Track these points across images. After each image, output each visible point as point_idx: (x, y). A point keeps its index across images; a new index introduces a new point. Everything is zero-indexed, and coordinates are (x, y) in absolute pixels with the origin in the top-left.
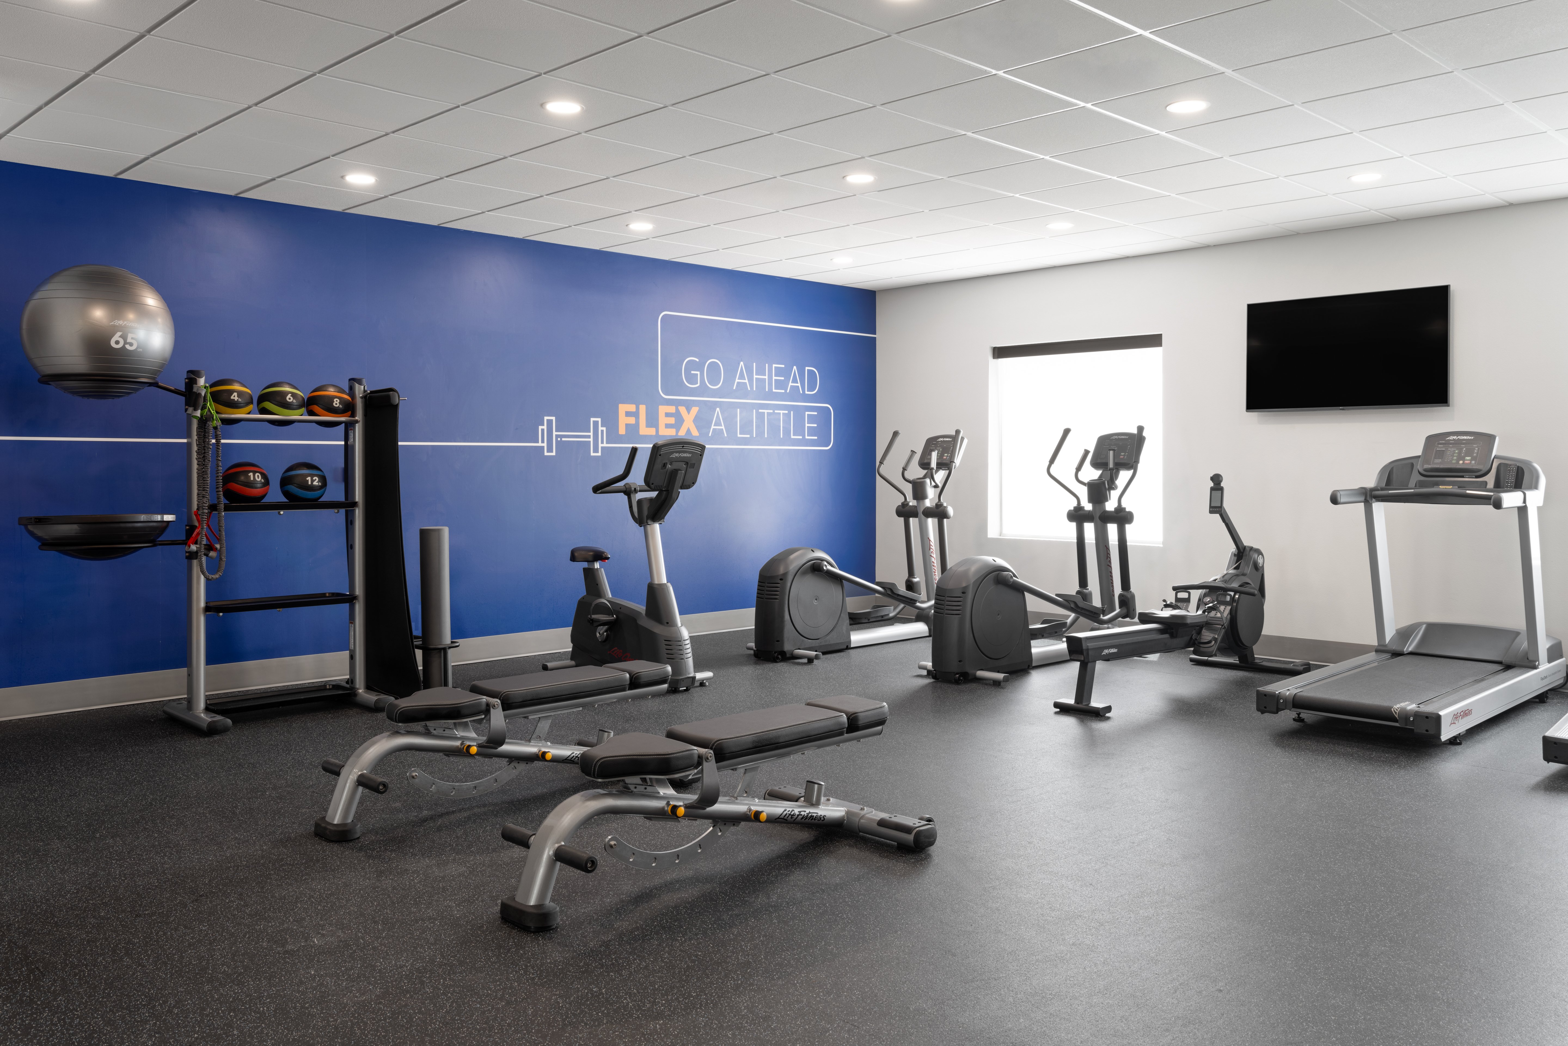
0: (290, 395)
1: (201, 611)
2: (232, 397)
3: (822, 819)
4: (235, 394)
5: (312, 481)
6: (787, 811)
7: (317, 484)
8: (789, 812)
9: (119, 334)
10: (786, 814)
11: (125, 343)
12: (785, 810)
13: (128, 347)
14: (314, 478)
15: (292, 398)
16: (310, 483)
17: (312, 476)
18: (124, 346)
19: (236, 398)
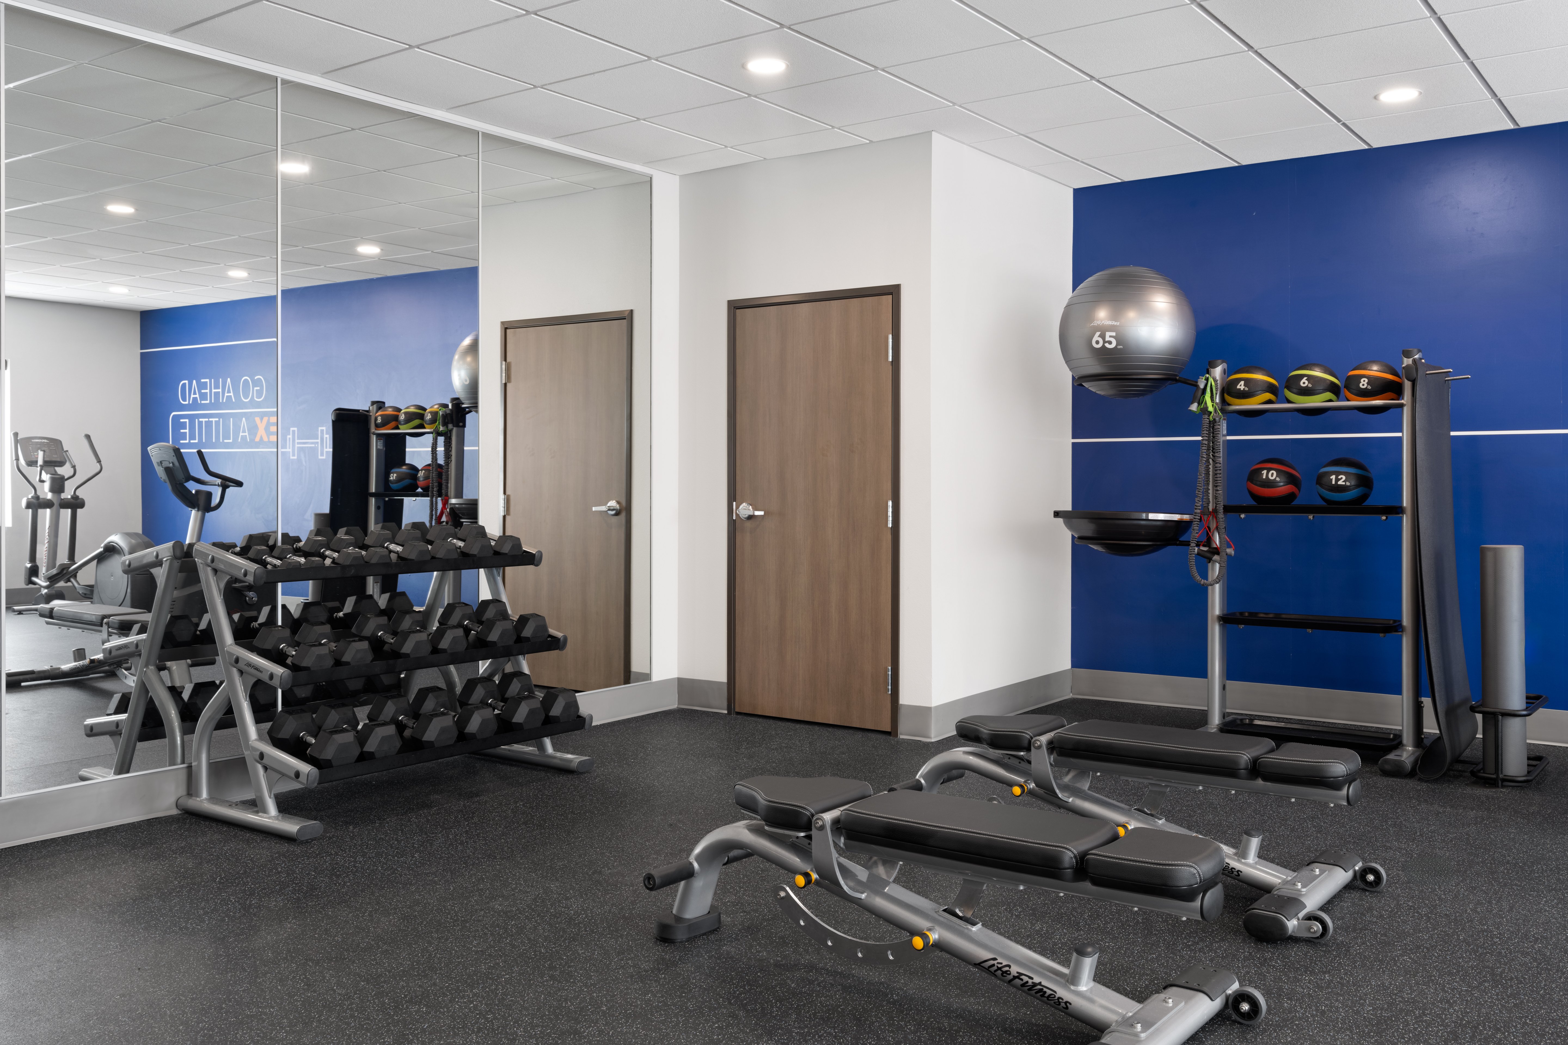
0: (1306, 378)
1: (1215, 619)
2: (1238, 387)
3: (1063, 1005)
4: (1242, 383)
5: (1337, 480)
6: (995, 962)
7: (1344, 483)
8: (1000, 966)
9: (1098, 334)
10: (994, 965)
11: (1105, 342)
12: (995, 959)
13: (1107, 345)
14: (1340, 477)
15: (1307, 382)
16: (1333, 482)
17: (1337, 474)
18: (1103, 345)
19: (1242, 388)
